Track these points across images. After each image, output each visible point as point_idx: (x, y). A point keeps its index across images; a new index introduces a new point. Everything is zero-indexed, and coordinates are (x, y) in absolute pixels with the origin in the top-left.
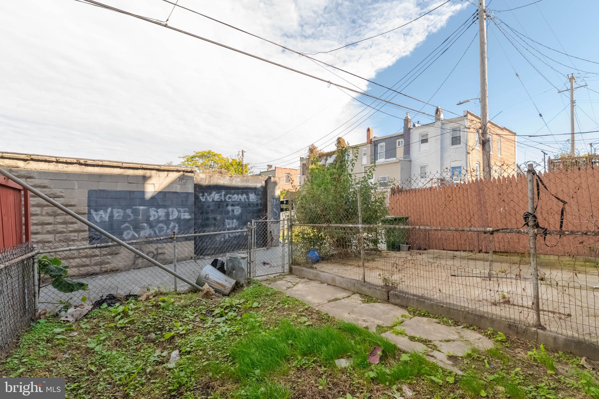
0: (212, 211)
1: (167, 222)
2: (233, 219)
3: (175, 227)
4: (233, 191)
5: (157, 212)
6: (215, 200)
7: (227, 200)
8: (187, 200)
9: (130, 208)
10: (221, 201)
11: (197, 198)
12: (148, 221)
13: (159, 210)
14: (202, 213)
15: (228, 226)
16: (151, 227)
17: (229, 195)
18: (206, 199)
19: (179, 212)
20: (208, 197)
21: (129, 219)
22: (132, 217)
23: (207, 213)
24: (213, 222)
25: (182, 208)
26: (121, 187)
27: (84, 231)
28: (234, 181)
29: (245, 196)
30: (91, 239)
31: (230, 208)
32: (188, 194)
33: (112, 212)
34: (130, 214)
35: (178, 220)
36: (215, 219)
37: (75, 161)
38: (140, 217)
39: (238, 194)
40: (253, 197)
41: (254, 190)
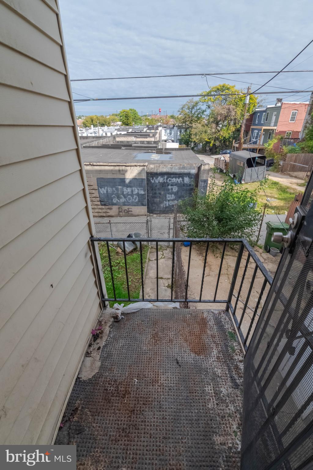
0: (159, 189)
1: (132, 195)
2: (172, 194)
3: (136, 198)
4: (172, 176)
5: (127, 190)
6: (160, 182)
7: (168, 182)
8: (142, 183)
9: (115, 187)
10: (164, 183)
11: (148, 180)
12: (123, 194)
13: (128, 189)
14: (152, 190)
15: (168, 199)
16: (125, 197)
17: (169, 179)
18: (155, 181)
19: (138, 190)
20: (156, 180)
21: (115, 193)
22: (116, 192)
23: (155, 190)
24: (159, 195)
25: (140, 187)
26: (110, 176)
27: (98, 197)
28: (173, 168)
29: (181, 179)
30: (100, 201)
31: (170, 187)
32: (143, 179)
33: (107, 189)
34: (115, 190)
35: (138, 194)
36: (160, 194)
37: (88, 164)
38: (119, 192)
39: (176, 178)
40: (187, 180)
41: (189, 175)
